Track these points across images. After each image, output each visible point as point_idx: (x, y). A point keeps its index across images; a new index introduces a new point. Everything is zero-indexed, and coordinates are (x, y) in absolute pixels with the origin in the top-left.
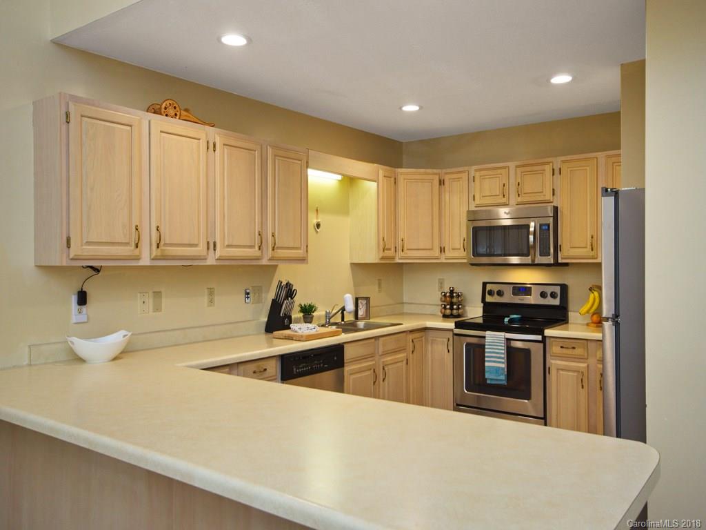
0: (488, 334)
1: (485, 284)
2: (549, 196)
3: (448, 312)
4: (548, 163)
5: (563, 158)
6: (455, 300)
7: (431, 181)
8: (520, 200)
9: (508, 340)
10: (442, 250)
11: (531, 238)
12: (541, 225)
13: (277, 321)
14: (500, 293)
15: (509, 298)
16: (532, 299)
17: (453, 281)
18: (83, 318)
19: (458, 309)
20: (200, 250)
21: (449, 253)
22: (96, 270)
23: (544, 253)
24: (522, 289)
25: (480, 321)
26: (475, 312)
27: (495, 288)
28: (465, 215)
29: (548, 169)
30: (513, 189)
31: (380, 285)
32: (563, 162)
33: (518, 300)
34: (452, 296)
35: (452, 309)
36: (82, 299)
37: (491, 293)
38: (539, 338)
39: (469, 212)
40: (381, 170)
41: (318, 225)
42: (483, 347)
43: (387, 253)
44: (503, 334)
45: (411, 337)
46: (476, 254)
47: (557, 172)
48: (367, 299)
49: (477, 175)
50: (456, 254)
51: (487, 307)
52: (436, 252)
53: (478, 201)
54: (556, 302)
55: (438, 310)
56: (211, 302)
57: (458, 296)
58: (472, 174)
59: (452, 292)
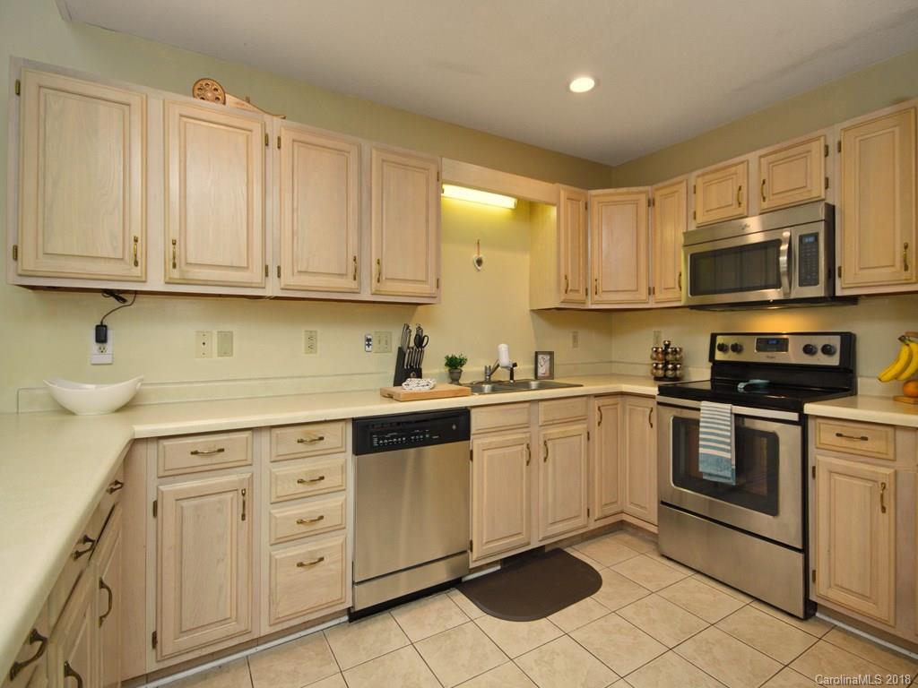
0: (704, 405)
1: (714, 337)
2: (817, 190)
3: (660, 373)
4: (818, 138)
5: (846, 124)
6: (670, 357)
7: (636, 203)
8: (765, 205)
9: (737, 416)
10: (651, 291)
11: (783, 259)
12: (801, 238)
14: (736, 348)
15: (752, 355)
16: (793, 356)
17: (672, 335)
18: (106, 358)
19: (675, 369)
21: (660, 295)
22: (122, 300)
23: (808, 279)
24: (775, 342)
25: (708, 386)
26: (700, 374)
27: (730, 341)
28: (682, 238)
29: (817, 148)
30: (755, 190)
31: (575, 339)
32: (845, 130)
33: (763, 357)
34: (665, 352)
35: (665, 368)
36: (101, 335)
37: (723, 348)
38: (794, 416)
39: (687, 234)
40: (563, 191)
41: (479, 262)
42: (697, 422)
43: (572, 296)
44: (728, 406)
45: (597, 402)
46: (695, 290)
47: (833, 149)
48: (551, 354)
49: (700, 180)
50: (670, 295)
51: (717, 367)
52: (643, 294)
53: (701, 219)
54: (834, 361)
55: (646, 370)
56: (311, 347)
57: (675, 351)
58: (692, 183)
59: (667, 346)
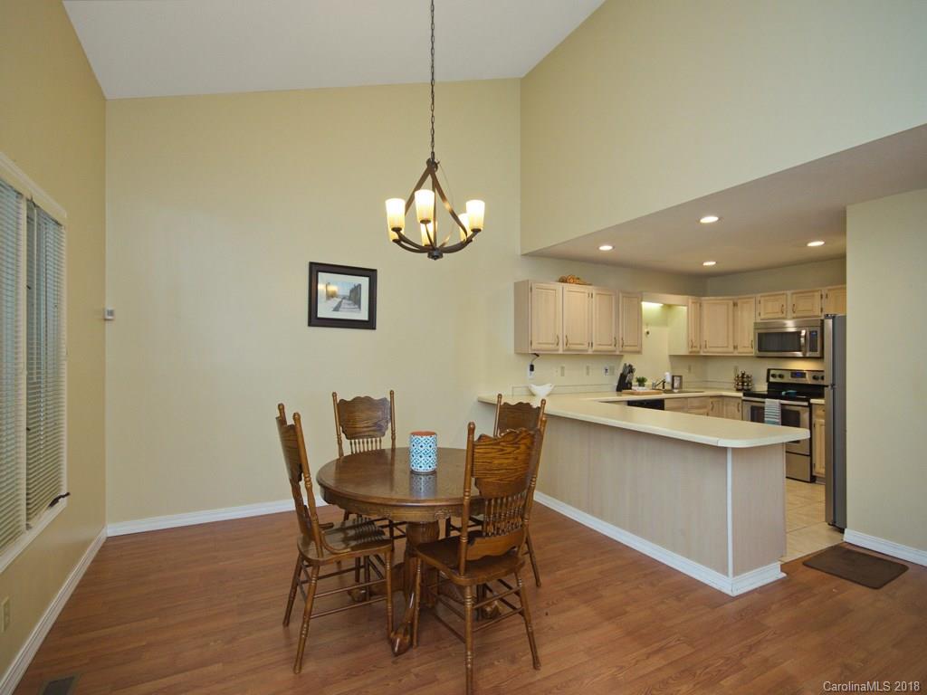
0: (767, 400)
1: (769, 370)
2: (817, 313)
3: (740, 387)
4: (817, 291)
5: (830, 287)
6: (745, 380)
7: (728, 305)
8: (795, 315)
9: (782, 404)
10: (735, 347)
11: (802, 340)
12: (811, 333)
13: (623, 385)
14: (781, 376)
15: (788, 379)
16: (808, 380)
17: (745, 368)
18: (531, 377)
19: (748, 385)
20: (585, 347)
21: (740, 350)
22: (538, 355)
23: (813, 349)
24: (800, 374)
25: (766, 393)
26: (762, 387)
27: (778, 373)
28: (753, 325)
29: (817, 295)
30: (790, 308)
31: (690, 369)
32: (829, 290)
33: (794, 381)
34: (743, 377)
35: (743, 385)
36: (532, 368)
37: (774, 376)
38: (806, 404)
39: (755, 323)
40: (690, 299)
41: (648, 333)
42: (763, 408)
43: (694, 349)
44: (778, 401)
45: (711, 400)
46: (760, 349)
47: (824, 297)
48: (681, 377)
49: (762, 299)
50: (746, 350)
51: (770, 385)
52: (731, 349)
53: (762, 316)
55: (732, 386)
56: (588, 373)
57: (748, 377)
58: (758, 299)
59: (743, 374)
